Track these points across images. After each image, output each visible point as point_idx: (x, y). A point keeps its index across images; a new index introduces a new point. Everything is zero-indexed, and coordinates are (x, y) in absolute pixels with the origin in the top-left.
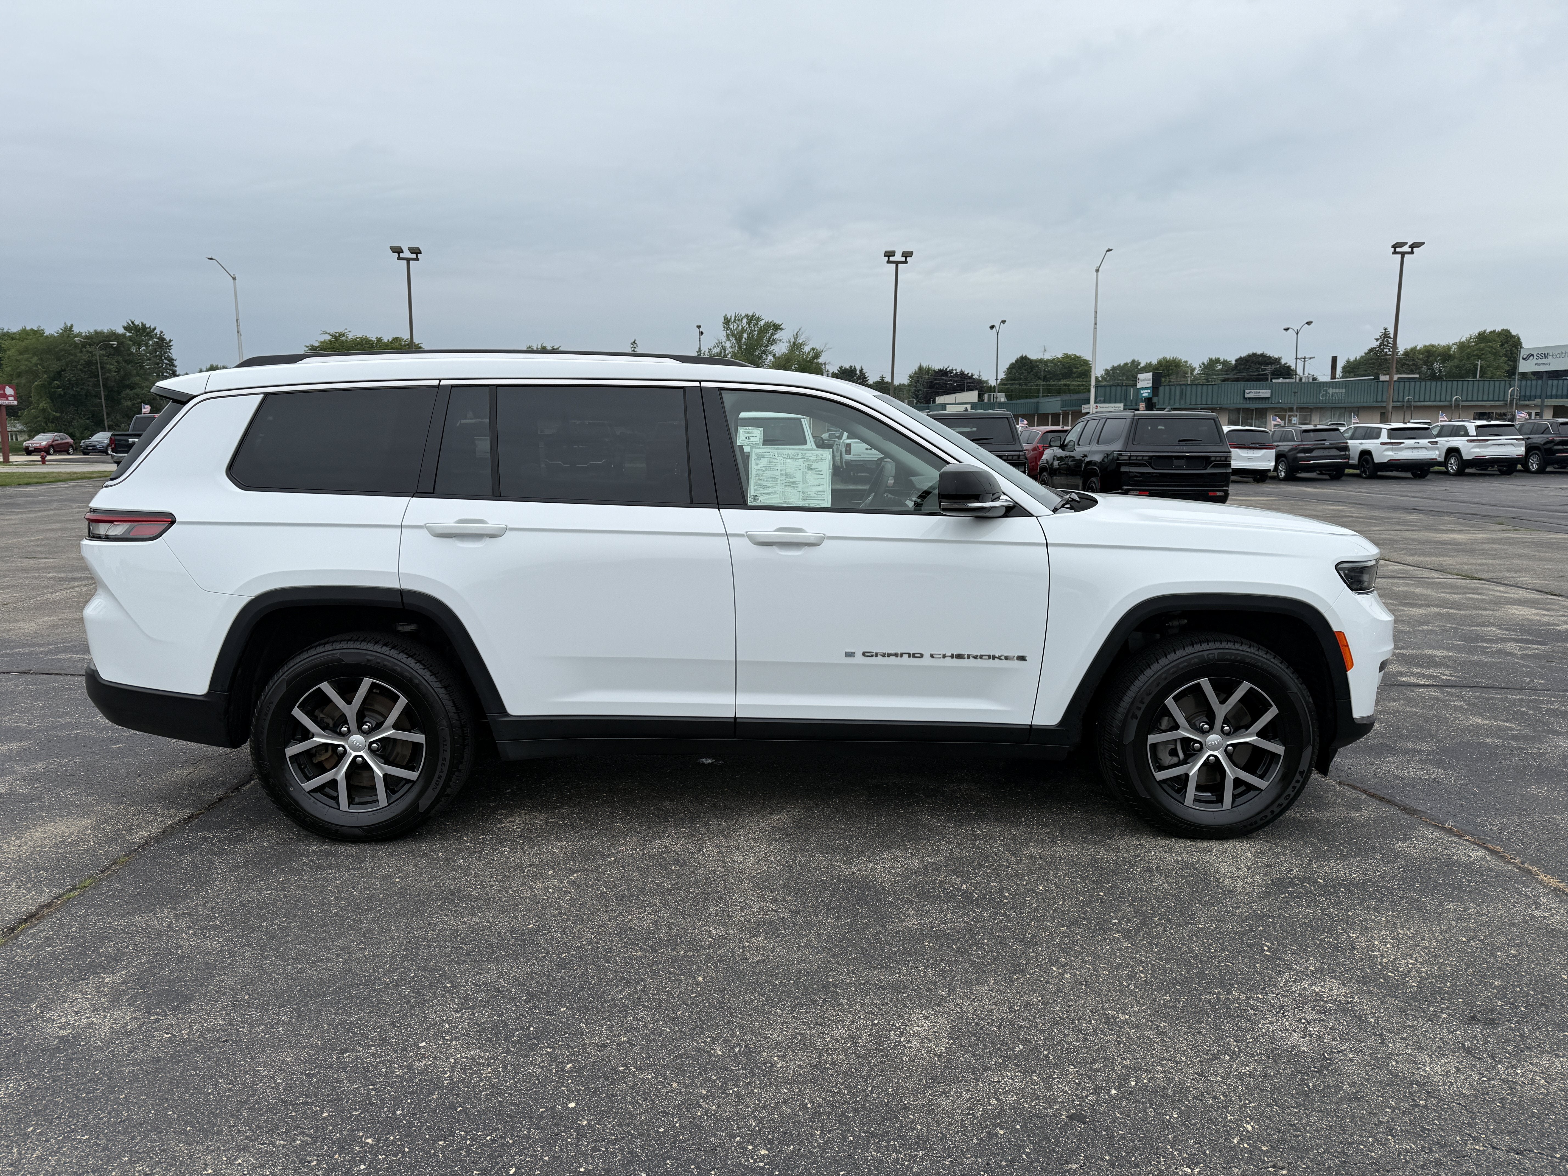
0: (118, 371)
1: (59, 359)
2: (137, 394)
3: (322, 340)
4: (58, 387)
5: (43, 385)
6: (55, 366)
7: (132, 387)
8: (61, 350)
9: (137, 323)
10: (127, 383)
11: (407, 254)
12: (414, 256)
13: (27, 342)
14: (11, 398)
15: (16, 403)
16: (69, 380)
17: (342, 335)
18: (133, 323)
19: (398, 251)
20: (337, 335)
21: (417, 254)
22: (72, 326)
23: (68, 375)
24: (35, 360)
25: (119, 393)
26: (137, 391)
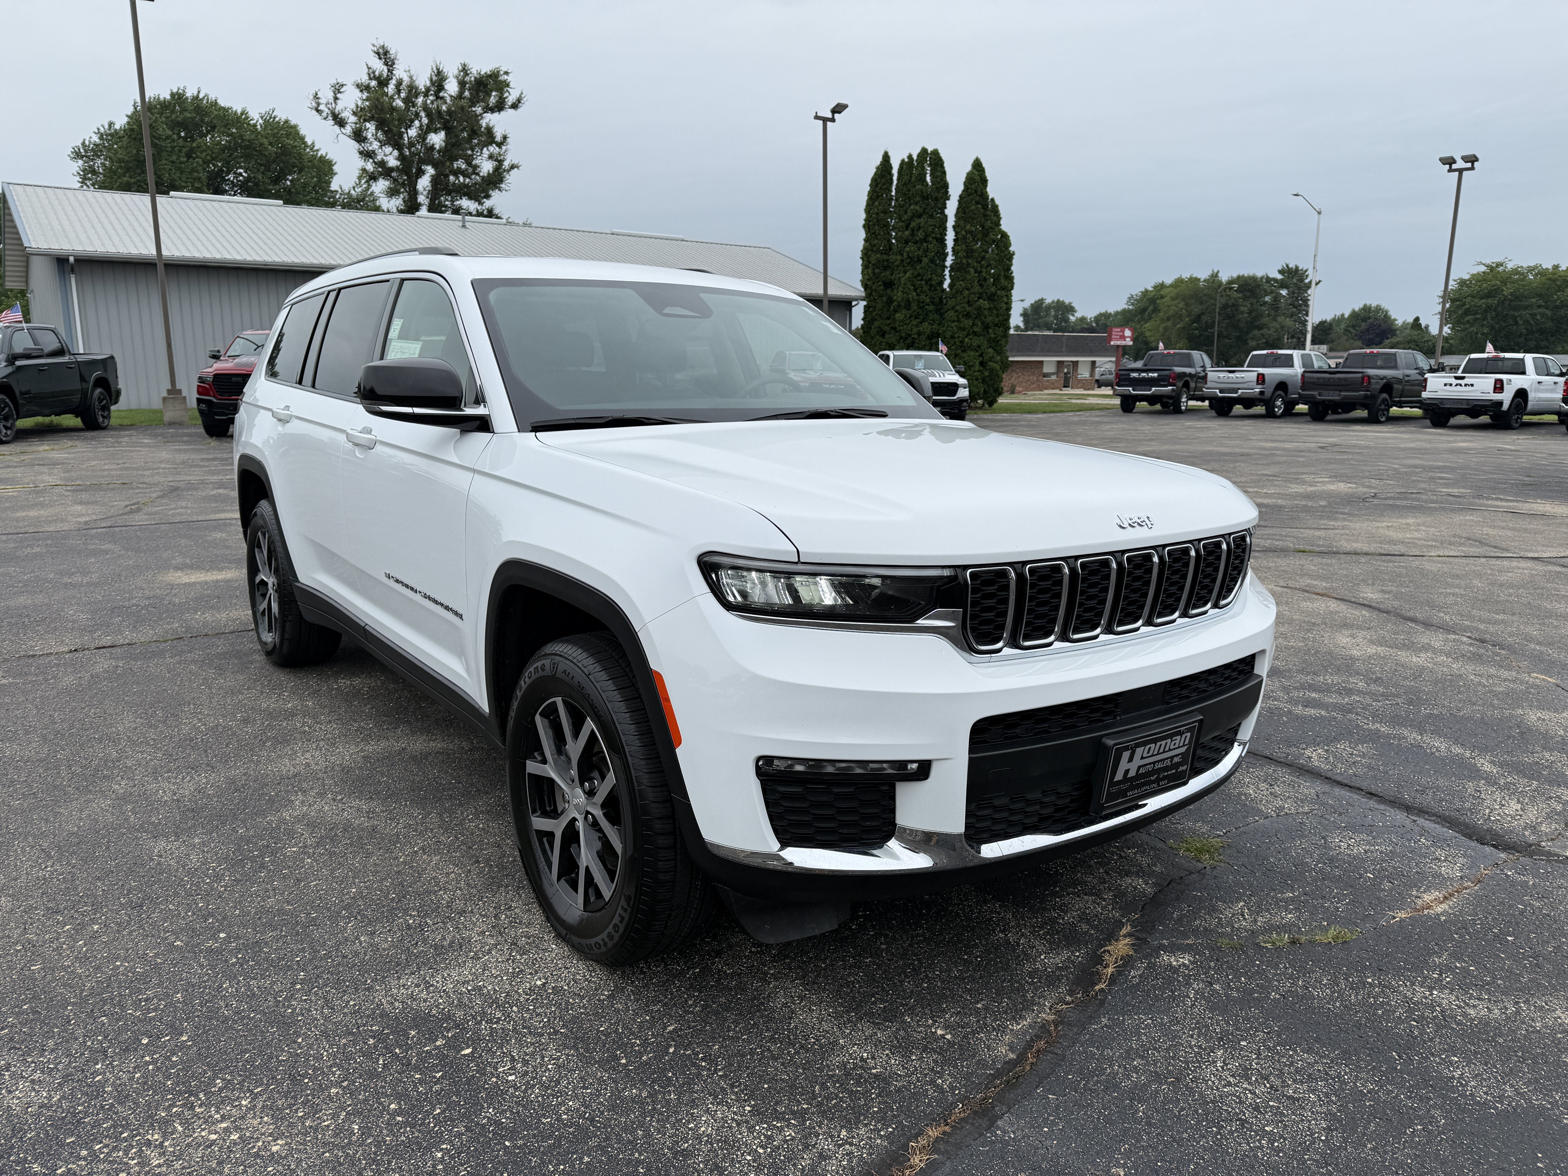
0: (1250, 313)
1: (1201, 303)
2: (1263, 335)
3: (1475, 272)
4: (1196, 329)
5: (1184, 328)
6: (1196, 309)
7: (1260, 328)
8: (1205, 295)
9: (1290, 266)
10: (1257, 323)
11: (1460, 164)
12: (1469, 165)
13: (1179, 289)
14: (1128, 339)
15: (1131, 343)
16: (1206, 322)
17: (1499, 265)
18: (1287, 266)
19: (1449, 161)
20: (1494, 265)
21: (1473, 162)
22: (1218, 272)
23: (1205, 318)
24: (1182, 305)
25: (1248, 333)
26: (1264, 331)
